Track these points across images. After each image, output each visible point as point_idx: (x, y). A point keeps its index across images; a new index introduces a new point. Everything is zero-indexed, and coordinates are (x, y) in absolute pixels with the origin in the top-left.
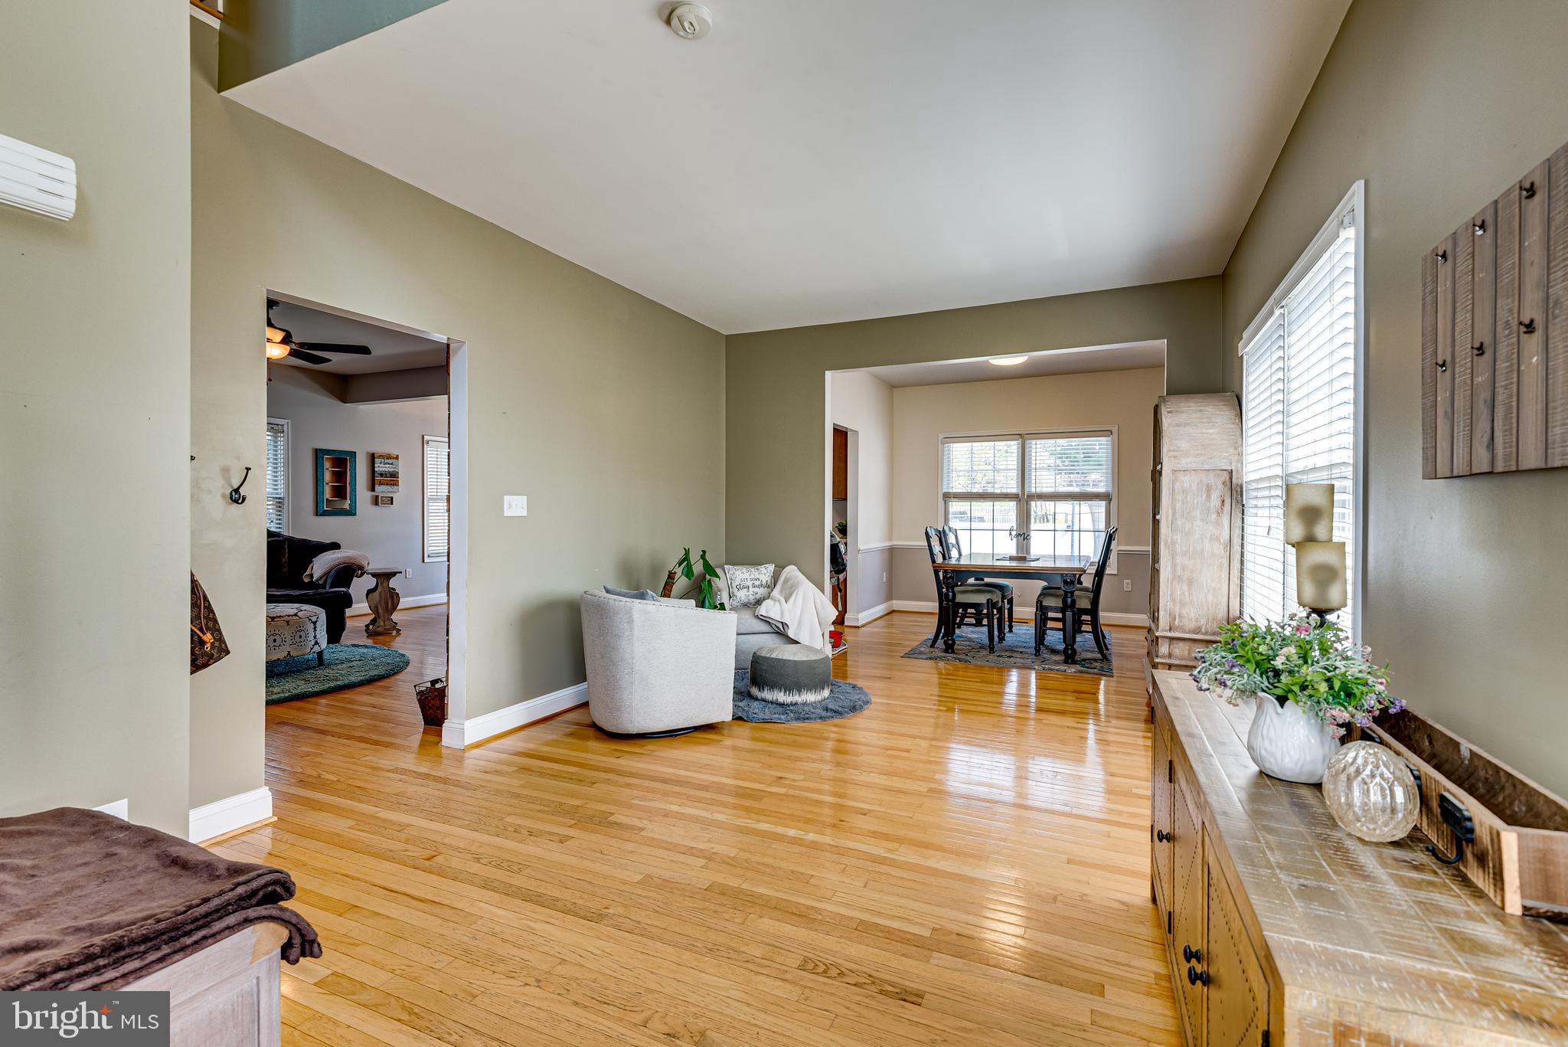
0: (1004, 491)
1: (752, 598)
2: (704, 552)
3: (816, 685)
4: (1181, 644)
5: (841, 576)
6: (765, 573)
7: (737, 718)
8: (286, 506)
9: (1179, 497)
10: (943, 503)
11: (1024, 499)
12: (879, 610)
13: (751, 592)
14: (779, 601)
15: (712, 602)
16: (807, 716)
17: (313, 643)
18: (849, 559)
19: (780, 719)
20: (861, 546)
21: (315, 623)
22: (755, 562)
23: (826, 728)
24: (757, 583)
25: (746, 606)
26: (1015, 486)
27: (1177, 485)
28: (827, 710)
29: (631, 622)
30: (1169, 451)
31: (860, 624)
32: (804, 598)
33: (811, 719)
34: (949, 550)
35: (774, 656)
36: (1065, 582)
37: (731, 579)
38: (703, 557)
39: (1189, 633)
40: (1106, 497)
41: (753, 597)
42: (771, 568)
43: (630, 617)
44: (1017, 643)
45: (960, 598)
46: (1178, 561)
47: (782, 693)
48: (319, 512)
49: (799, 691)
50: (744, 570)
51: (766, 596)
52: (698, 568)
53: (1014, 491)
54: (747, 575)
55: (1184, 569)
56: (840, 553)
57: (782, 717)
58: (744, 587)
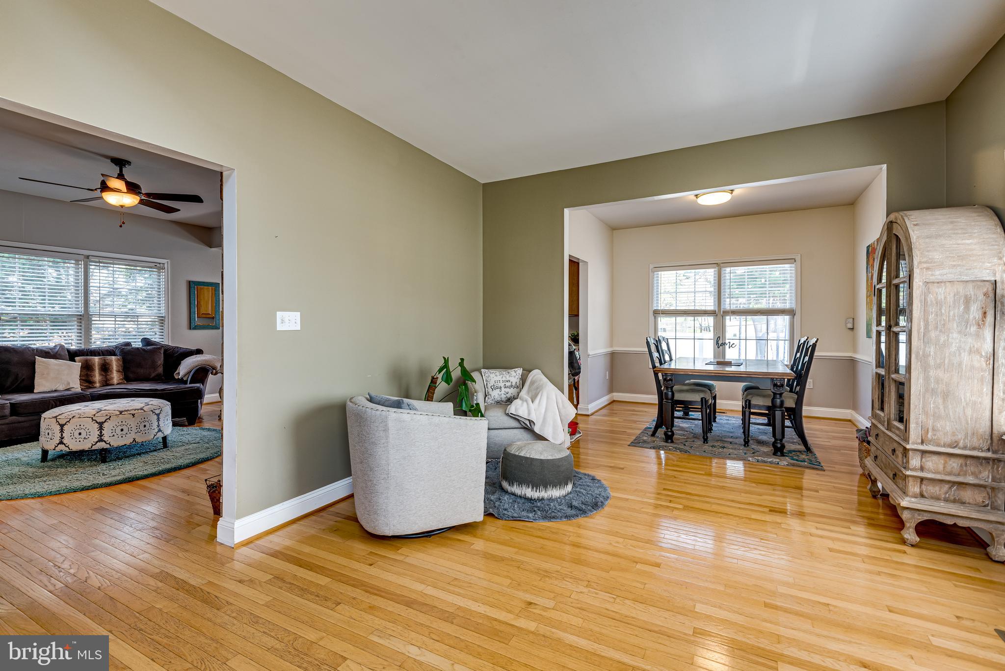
0: (703, 308)
1: (503, 397)
2: (462, 360)
3: (560, 483)
4: (935, 458)
5: (576, 378)
6: (515, 376)
7: (488, 514)
8: (166, 323)
9: (932, 309)
10: (653, 318)
11: (719, 314)
12: (604, 400)
13: (503, 392)
14: (526, 401)
15: (468, 403)
16: (553, 514)
17: (156, 430)
18: (582, 362)
19: (528, 517)
20: (590, 352)
21: (158, 415)
22: (505, 366)
23: (571, 529)
24: (508, 384)
25: (498, 403)
26: (712, 304)
27: (931, 297)
28: (571, 506)
29: (386, 430)
30: (920, 263)
31: (589, 413)
32: (548, 398)
33: (557, 518)
34: (664, 356)
35: (522, 454)
36: (775, 385)
37: (487, 381)
38: (461, 364)
39: (944, 446)
40: (791, 312)
41: (505, 396)
42: (520, 371)
43: (386, 425)
44: (724, 434)
45: (678, 397)
46: (931, 373)
47: (530, 489)
48: (191, 327)
49: (546, 487)
50: (498, 374)
51: (516, 394)
52: (456, 373)
53: (712, 308)
54: (499, 378)
55: (938, 381)
56: (576, 358)
57: (531, 515)
58: (497, 388)
